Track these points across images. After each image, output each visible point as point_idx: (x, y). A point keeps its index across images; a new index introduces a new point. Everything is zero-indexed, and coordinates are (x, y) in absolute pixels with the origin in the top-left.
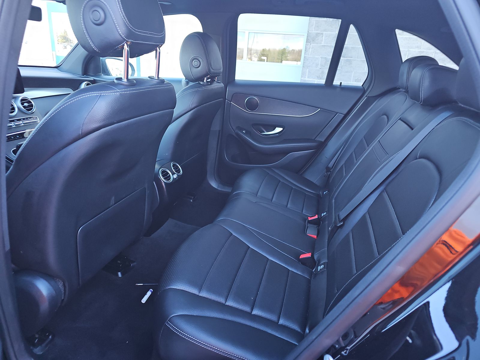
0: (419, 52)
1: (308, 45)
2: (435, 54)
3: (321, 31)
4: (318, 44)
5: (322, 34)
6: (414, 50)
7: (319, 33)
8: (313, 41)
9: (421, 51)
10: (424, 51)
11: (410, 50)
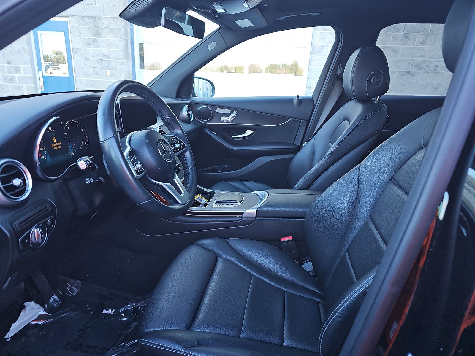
0: (423, 60)
1: (313, 57)
2: (438, 62)
3: (327, 43)
4: (323, 55)
5: (327, 46)
6: (418, 59)
7: (324, 45)
8: (319, 52)
9: (424, 60)
10: (427, 60)
11: (413, 59)
